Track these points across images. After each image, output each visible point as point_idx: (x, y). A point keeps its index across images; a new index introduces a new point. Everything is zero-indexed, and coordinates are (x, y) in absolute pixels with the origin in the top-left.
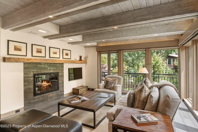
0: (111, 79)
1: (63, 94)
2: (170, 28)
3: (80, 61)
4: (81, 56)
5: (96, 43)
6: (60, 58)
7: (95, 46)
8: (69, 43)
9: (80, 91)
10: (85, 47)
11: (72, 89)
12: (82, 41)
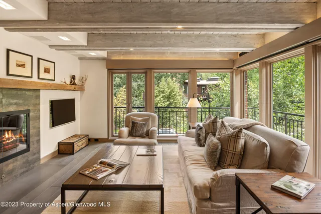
0: (140, 119)
1: (39, 159)
2: (238, 43)
3: (73, 86)
4: (74, 76)
5: (106, 52)
6: (31, 77)
7: (104, 59)
8: (51, 46)
9: (75, 146)
10: (80, 59)
11: (57, 143)
12: (86, 46)
